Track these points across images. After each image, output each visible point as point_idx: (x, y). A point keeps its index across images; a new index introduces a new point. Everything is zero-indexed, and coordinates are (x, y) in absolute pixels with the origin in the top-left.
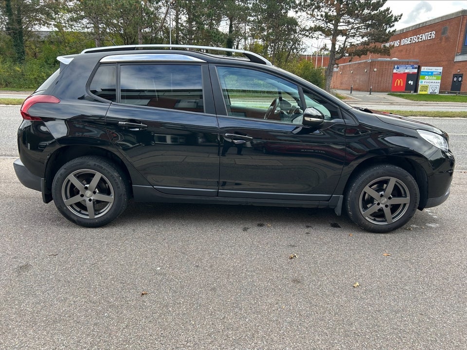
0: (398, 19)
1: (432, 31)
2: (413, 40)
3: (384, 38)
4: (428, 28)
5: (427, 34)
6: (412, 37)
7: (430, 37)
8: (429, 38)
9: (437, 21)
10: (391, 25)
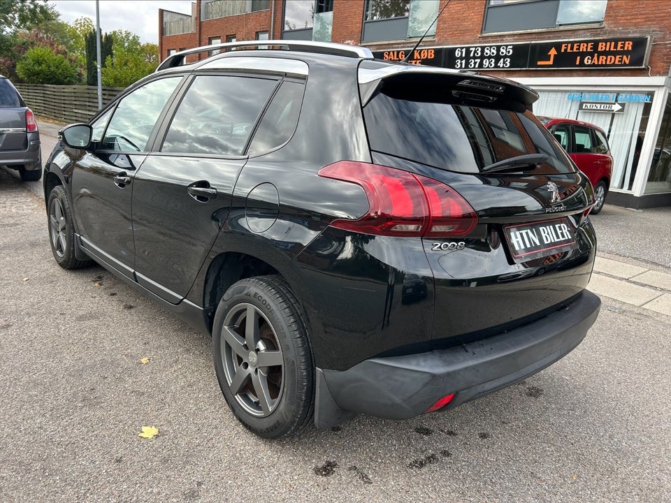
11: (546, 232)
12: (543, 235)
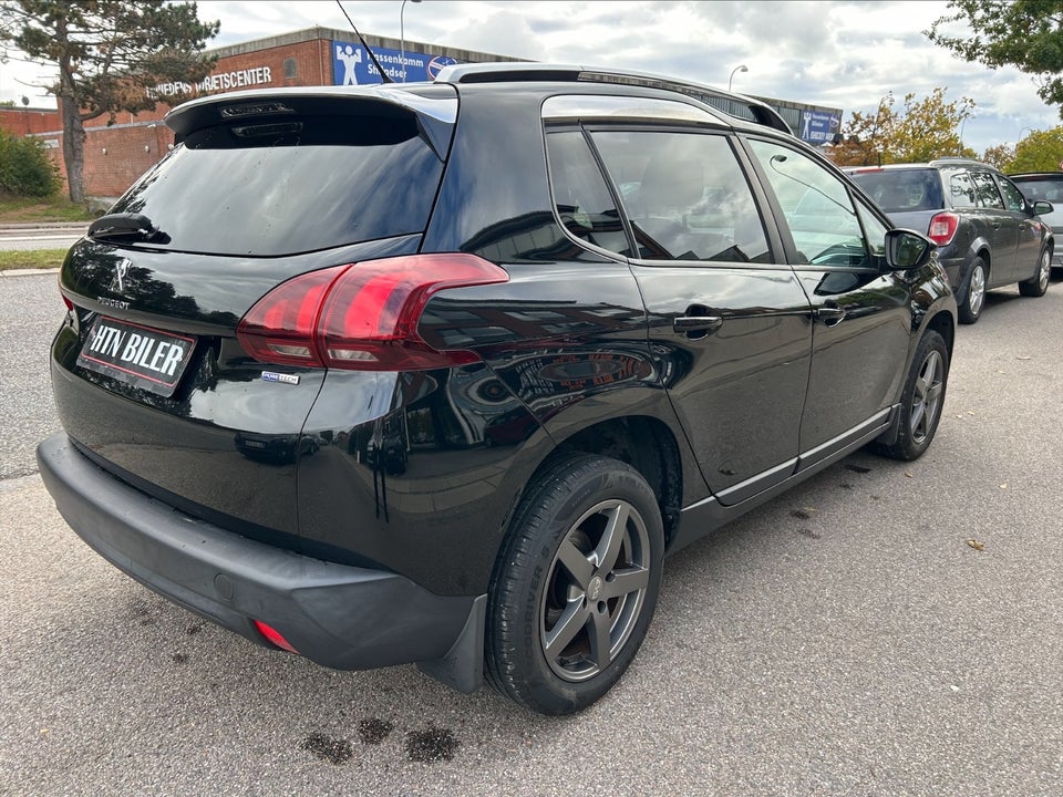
0: (213, 33)
1: (263, 66)
2: (224, 82)
3: (194, 73)
4: (252, 59)
5: (253, 71)
6: (220, 76)
7: (262, 78)
8: (259, 82)
9: (268, 45)
10: (199, 43)
11: (137, 344)
12: (129, 346)
